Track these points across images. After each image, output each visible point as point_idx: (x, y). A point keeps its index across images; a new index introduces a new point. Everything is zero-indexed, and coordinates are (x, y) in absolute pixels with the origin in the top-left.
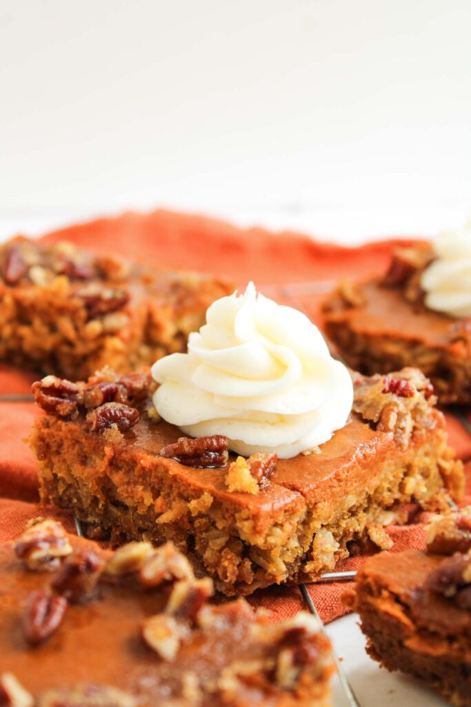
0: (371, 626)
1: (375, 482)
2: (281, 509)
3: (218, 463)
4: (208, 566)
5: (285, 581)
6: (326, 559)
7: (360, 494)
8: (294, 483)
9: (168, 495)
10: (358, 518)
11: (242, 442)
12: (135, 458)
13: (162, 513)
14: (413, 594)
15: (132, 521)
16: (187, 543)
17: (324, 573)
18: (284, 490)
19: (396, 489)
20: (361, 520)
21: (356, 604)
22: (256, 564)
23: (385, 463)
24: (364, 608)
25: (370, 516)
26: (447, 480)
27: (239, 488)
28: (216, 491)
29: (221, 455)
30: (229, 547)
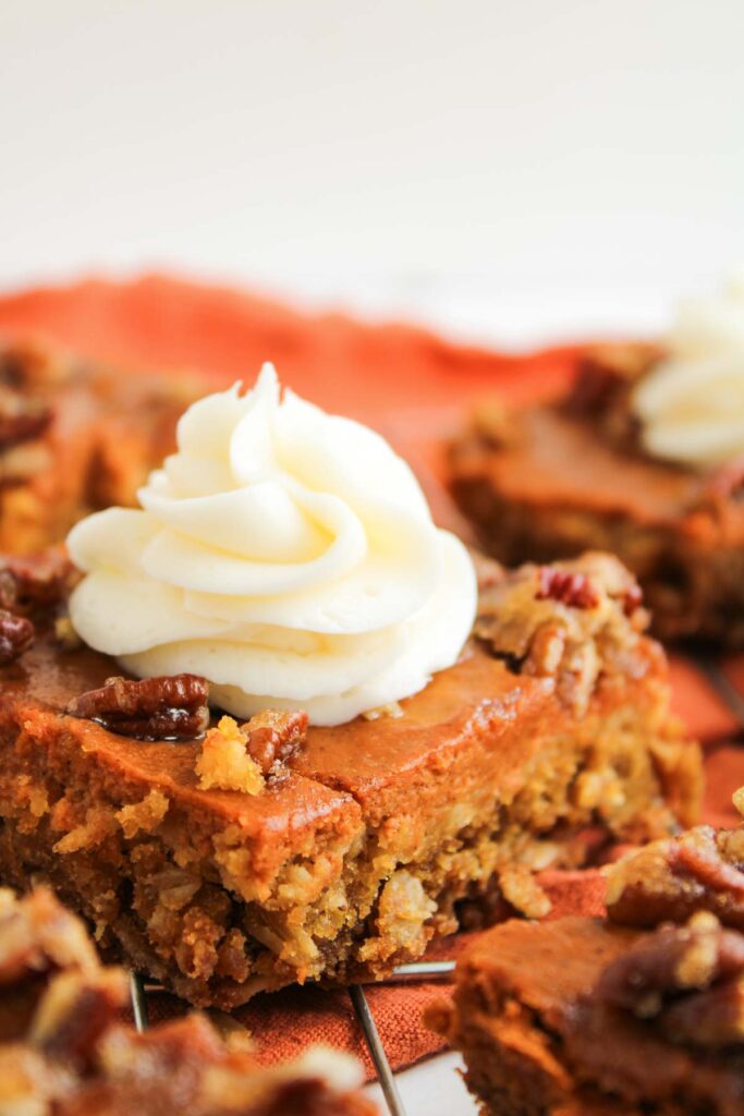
0: (485, 1077)
1: (514, 780)
2: (307, 827)
3: (187, 733)
4: (156, 944)
5: (318, 979)
6: (406, 933)
7: (482, 802)
8: (340, 775)
9: (81, 794)
10: (478, 852)
11: (238, 689)
12: (15, 719)
13: (66, 833)
14: (570, 1011)
15: (11, 850)
16: (116, 897)
17: (400, 964)
18: (317, 787)
19: (560, 796)
20: (484, 857)
21: (453, 1030)
22: (258, 942)
23: (538, 743)
24: (468, 1036)
25: (504, 849)
26: (666, 782)
27: (222, 781)
28: (176, 787)
29: (192, 714)
30: (201, 905)
